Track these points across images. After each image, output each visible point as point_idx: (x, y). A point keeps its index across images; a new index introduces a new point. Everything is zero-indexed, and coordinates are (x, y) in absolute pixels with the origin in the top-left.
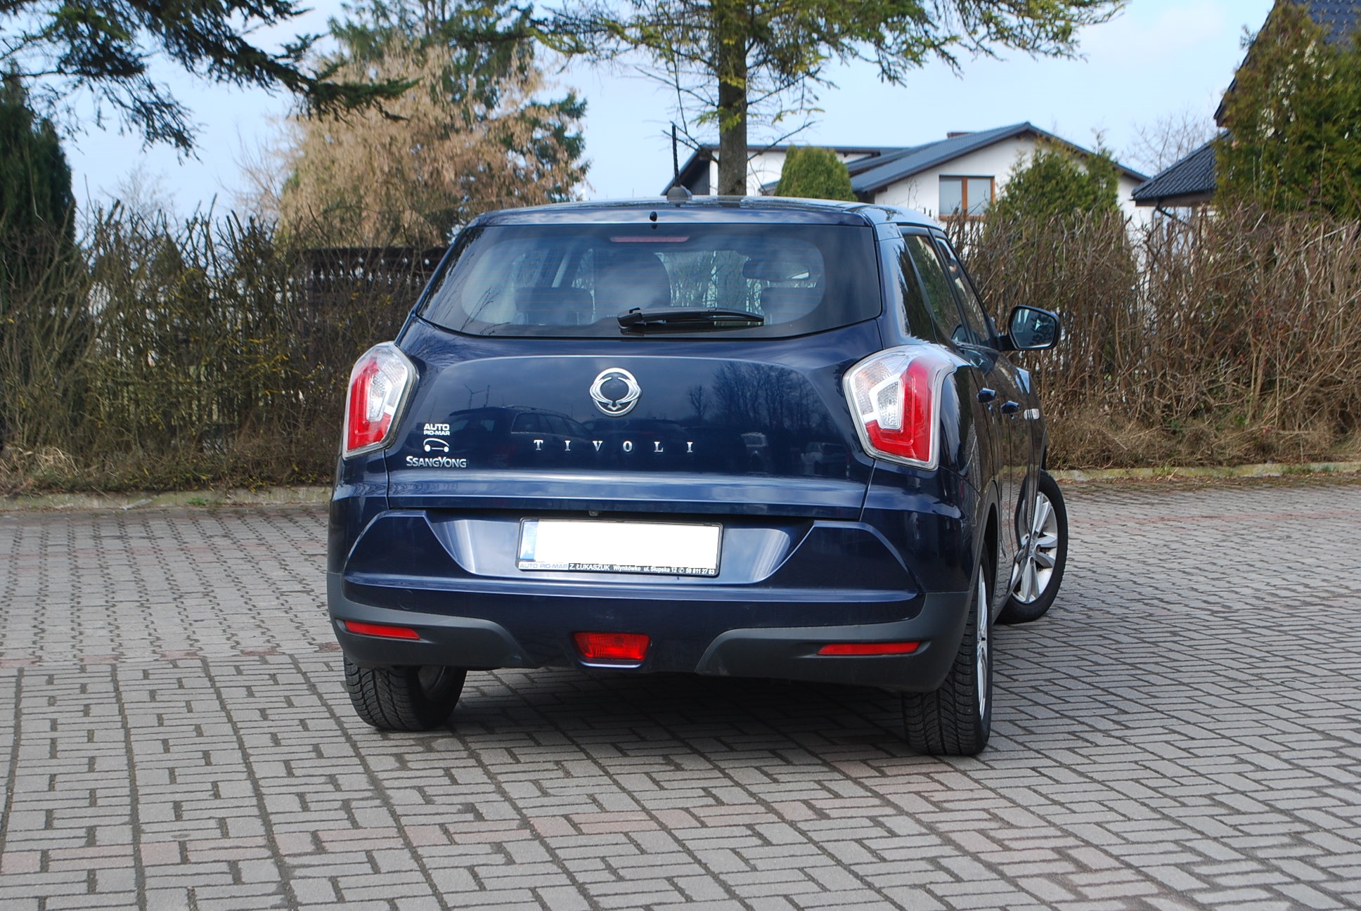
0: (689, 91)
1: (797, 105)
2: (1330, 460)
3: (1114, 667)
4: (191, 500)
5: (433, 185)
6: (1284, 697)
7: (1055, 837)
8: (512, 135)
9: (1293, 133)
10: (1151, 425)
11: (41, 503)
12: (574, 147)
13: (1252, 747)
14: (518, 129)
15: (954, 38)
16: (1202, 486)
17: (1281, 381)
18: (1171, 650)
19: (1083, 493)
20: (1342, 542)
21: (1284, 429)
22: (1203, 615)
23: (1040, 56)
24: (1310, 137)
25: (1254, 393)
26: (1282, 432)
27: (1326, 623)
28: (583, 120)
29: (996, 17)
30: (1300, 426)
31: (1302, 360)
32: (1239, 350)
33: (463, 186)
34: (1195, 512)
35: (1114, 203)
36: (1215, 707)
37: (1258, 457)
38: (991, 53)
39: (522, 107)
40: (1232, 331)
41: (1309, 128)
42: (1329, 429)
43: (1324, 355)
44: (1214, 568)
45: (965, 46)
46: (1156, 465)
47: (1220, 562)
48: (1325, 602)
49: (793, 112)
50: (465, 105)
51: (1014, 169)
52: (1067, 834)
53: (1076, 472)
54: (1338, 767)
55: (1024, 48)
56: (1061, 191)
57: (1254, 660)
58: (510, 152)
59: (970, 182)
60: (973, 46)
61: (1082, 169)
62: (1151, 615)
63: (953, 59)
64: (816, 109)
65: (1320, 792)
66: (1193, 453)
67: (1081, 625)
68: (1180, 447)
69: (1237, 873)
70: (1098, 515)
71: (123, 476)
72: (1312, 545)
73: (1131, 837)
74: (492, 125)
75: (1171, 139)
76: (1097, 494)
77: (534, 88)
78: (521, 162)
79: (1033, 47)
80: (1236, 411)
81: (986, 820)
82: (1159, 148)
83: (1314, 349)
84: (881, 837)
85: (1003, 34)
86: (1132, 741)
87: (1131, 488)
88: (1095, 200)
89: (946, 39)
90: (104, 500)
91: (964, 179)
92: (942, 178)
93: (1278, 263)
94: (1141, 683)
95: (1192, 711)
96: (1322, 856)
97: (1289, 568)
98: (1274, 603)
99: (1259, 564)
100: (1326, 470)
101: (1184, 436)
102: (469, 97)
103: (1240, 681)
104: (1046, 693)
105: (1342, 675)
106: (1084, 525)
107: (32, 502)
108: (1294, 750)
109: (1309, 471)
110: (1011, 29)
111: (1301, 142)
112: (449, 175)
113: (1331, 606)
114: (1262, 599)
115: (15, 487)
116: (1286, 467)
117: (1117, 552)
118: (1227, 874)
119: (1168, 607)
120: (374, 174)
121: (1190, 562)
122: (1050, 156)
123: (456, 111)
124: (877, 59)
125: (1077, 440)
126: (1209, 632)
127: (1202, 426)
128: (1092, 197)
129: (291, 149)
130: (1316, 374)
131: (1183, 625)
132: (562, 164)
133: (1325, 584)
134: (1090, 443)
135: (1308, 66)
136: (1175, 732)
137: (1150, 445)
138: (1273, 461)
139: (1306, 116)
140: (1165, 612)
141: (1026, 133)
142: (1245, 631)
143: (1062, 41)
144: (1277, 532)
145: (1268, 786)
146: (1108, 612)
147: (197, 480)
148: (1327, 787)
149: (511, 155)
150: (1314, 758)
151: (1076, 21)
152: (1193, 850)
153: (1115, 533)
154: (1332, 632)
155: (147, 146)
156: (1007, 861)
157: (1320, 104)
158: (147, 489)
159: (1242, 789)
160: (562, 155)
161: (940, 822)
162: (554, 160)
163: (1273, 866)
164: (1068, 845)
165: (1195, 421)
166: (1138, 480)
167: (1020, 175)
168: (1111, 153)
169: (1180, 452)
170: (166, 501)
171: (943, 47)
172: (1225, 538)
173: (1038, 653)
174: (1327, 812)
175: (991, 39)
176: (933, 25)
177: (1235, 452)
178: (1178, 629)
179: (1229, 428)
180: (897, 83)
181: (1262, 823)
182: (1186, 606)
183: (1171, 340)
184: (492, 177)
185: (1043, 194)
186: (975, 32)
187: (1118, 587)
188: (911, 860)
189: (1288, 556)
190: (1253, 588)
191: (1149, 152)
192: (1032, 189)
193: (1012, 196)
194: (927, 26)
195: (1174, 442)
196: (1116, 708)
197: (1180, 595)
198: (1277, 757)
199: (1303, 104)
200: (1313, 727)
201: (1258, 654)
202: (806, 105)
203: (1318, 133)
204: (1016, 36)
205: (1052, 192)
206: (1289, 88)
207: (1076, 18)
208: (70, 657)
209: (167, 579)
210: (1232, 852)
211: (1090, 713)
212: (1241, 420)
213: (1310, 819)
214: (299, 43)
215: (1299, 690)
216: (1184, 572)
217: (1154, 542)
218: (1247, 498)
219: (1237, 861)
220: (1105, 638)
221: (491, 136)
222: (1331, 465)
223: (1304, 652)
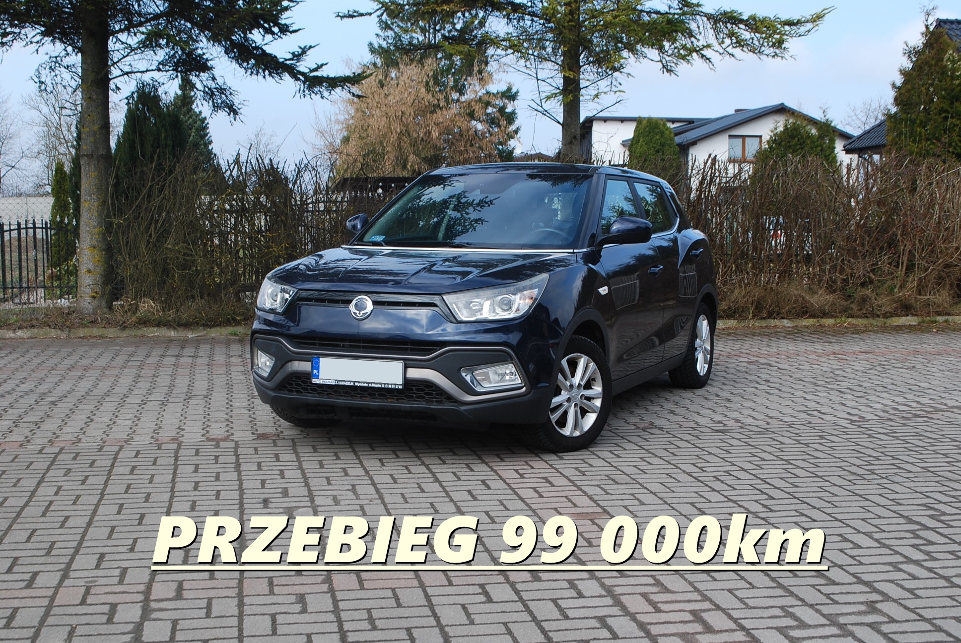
0: (544, 81)
1: (608, 89)
2: (949, 315)
3: (774, 462)
4: (230, 332)
5: (426, 140)
6: (886, 488)
7: (696, 601)
8: (474, 110)
9: (935, 108)
10: (835, 291)
11: (139, 333)
12: (511, 118)
13: (855, 529)
14: (477, 107)
15: (709, 46)
16: (866, 331)
17: (918, 264)
18: (817, 450)
19: (788, 334)
20: (948, 371)
21: (920, 295)
22: (844, 423)
23: (764, 57)
24: (946, 111)
25: (901, 272)
26: (918, 297)
27: (926, 431)
28: (516, 102)
29: (737, 33)
30: (930, 293)
31: (932, 251)
32: (892, 244)
33: (445, 141)
34: (857, 349)
35: (833, 152)
36: (836, 495)
37: (903, 313)
38: (733, 55)
39: (480, 94)
40: (888, 232)
41: (946, 105)
42: (949, 295)
43: (947, 249)
44: (860, 389)
45: (717, 51)
46: (837, 317)
47: (865, 384)
48: (928, 414)
49: (605, 93)
50: (446, 93)
51: (772, 131)
52: (706, 598)
53: (785, 321)
54: (913, 546)
55: (754, 52)
56: (801, 144)
57: (872, 459)
58: (473, 122)
59: (747, 139)
60: (722, 51)
61: (814, 131)
62: (810, 423)
63: (708, 59)
64: (620, 91)
65: (896, 567)
66: (861, 309)
67: (760, 430)
68: (852, 306)
69: (820, 637)
70: (793, 350)
71: (189, 316)
72: (929, 373)
73: (751, 602)
74: (462, 105)
75: (871, 114)
76: (797, 335)
77: (487, 83)
78: (480, 127)
79: (759, 52)
80: (889, 283)
81: (650, 585)
82: (864, 119)
83: (940, 244)
84: (571, 598)
85: (740, 43)
86: (772, 522)
87: (820, 332)
88: (821, 150)
89: (704, 47)
90: (178, 332)
91: (743, 137)
92: (730, 136)
93: (918, 190)
94: (790, 475)
95: (819, 498)
96: (887, 623)
97: (910, 389)
98: (895, 415)
99: (890, 387)
100: (946, 321)
101: (855, 299)
102: (449, 88)
103: (858, 475)
104: (722, 482)
105: (929, 471)
106: (783, 357)
107: (134, 332)
108: (884, 531)
109: (936, 322)
110: (746, 40)
111: (940, 114)
112: (435, 134)
113: (932, 418)
114: (887, 412)
115: (124, 322)
116: (920, 319)
117: (799, 376)
118: (813, 637)
119: (823, 417)
120: (392, 133)
121: (845, 384)
122: (794, 124)
123: (441, 97)
124: (659, 59)
125: (786, 300)
126: (845, 437)
127: (867, 292)
128: (820, 148)
129: (346, 119)
130: (941, 261)
131: (829, 431)
132: (503, 128)
133: (931, 402)
134: (795, 302)
135: (946, 66)
136: (803, 515)
137: (833, 304)
138: (913, 315)
139: (944, 98)
140: (820, 421)
141: (781, 110)
142: (870, 436)
143: (778, 48)
144: (907, 364)
145: (859, 561)
146: (782, 420)
147: (234, 320)
148: (902, 563)
149: (474, 123)
150: (897, 538)
151: (787, 35)
152: (792, 616)
153: (801, 363)
154: (929, 438)
155: (213, 115)
156: (654, 621)
157: (953, 90)
158: (203, 325)
159: (840, 563)
160: (503, 123)
161: (618, 586)
162: (499, 126)
163: (849, 631)
164: (703, 608)
165: (863, 290)
166: (825, 326)
167: (776, 135)
168: (831, 122)
169: (852, 309)
170: (214, 333)
171: (702, 52)
172: (871, 367)
173: (726, 451)
174: (898, 585)
175: (733, 47)
176: (696, 38)
177: (888, 309)
178: (825, 434)
179: (884, 294)
180: (672, 74)
181: (848, 593)
182: (835, 416)
183: (848, 238)
184: (462, 135)
185: (790, 147)
186: (723, 42)
187: (793, 401)
188: (587, 618)
189: (910, 381)
190: (882, 404)
191: (857, 122)
192: (783, 143)
193: (770, 147)
194: (693, 39)
195: (849, 302)
196: (767, 494)
197: (833, 408)
198: (871, 537)
199: (942, 90)
200: (901, 513)
201: (875, 454)
202: (614, 89)
203: (951, 108)
204: (749, 45)
205: (795, 145)
206: (933, 80)
207: (787, 33)
208: (99, 438)
209: (189, 385)
210: (821, 618)
211: (748, 498)
212: (892, 290)
213: (884, 591)
214: (300, 50)
215: (897, 483)
216: (840, 391)
217: (824, 369)
218: (892, 339)
219: (823, 625)
220: (774, 440)
221: (462, 111)
222: (950, 318)
223: (906, 453)
